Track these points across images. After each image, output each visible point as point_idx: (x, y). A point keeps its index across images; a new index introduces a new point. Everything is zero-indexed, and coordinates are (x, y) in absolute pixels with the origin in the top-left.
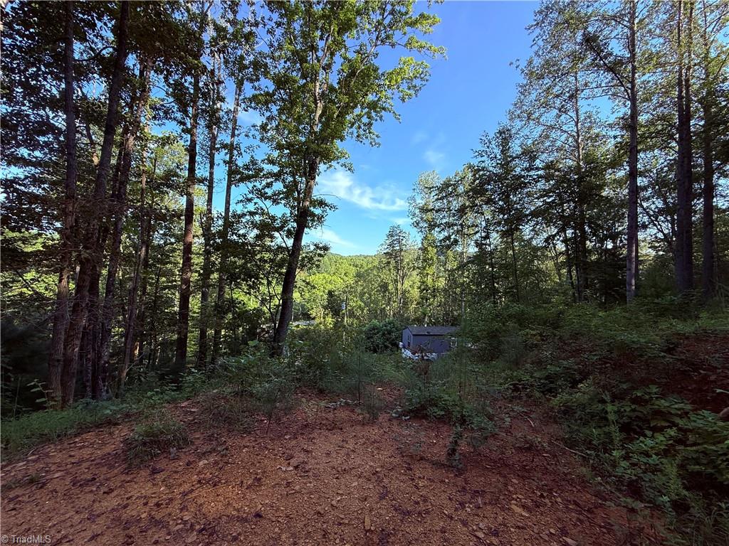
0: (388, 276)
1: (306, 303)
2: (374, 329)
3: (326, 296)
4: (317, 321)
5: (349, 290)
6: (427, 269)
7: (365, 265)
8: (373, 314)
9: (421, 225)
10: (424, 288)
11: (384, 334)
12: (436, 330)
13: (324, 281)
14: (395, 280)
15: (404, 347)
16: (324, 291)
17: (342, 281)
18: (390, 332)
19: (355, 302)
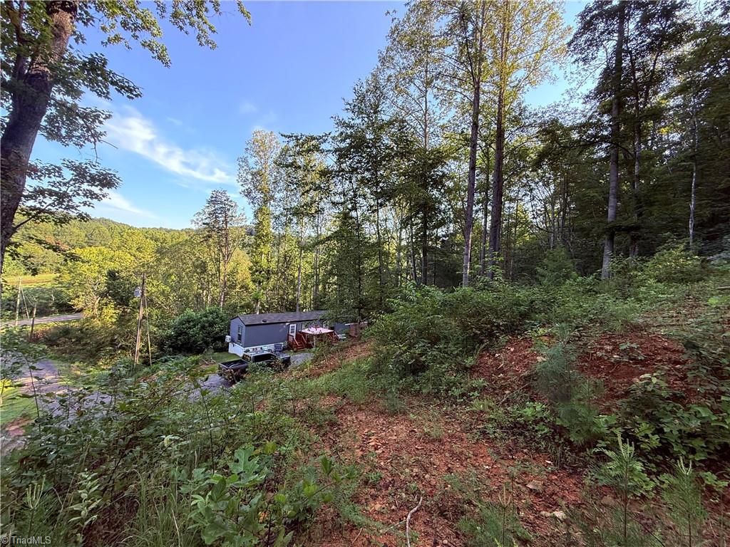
0: (206, 254)
1: (63, 289)
2: (189, 322)
3: (103, 279)
4: (87, 314)
5: (147, 271)
6: (262, 246)
7: (169, 240)
8: (183, 302)
9: (253, 195)
10: (256, 270)
11: (203, 327)
12: (272, 317)
13: (101, 258)
14: (216, 259)
15: (232, 341)
16: (99, 272)
17: (133, 258)
18: (212, 324)
19: (154, 287)
